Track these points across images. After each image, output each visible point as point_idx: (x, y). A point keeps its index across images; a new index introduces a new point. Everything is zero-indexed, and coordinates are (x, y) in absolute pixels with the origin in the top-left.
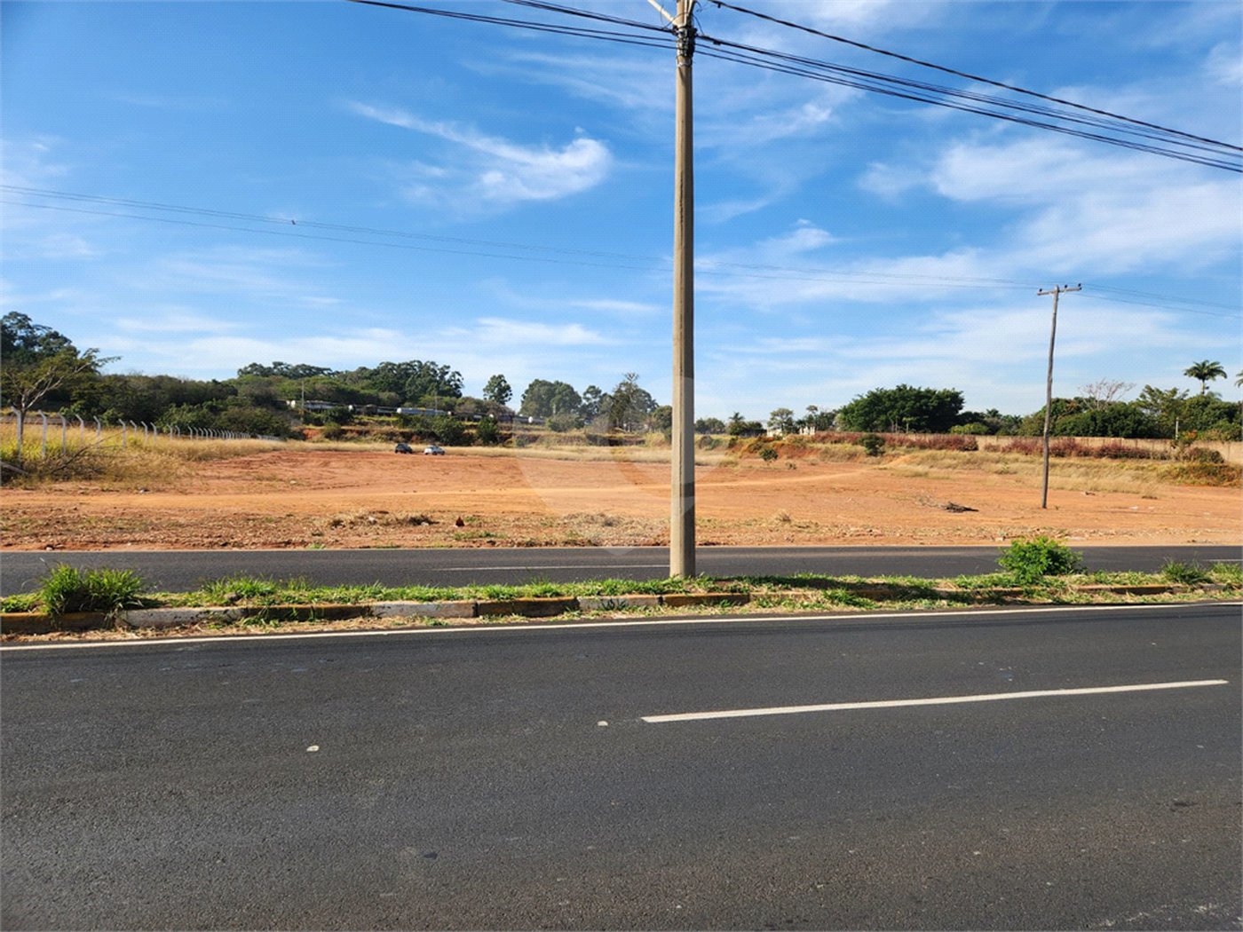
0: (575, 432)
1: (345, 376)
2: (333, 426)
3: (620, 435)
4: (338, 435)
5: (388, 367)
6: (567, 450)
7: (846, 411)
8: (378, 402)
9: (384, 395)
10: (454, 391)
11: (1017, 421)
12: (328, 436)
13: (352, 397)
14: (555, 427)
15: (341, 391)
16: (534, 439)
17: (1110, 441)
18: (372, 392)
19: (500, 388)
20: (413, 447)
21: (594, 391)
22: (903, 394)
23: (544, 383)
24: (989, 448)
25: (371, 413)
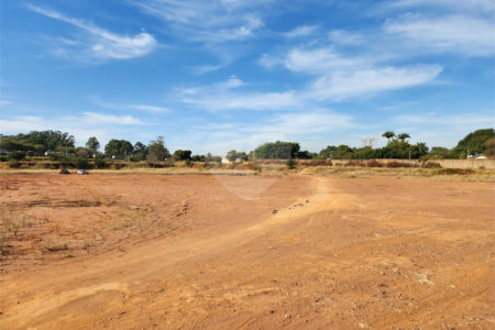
0: (142, 162)
1: (12, 137)
2: (15, 161)
3: (162, 163)
4: (17, 166)
5: (35, 134)
6: (142, 170)
7: (257, 151)
8: (33, 149)
9: (37, 146)
10: (71, 144)
11: (315, 155)
12: (12, 166)
13: (19, 147)
14: (132, 160)
15: (12, 144)
16: (123, 166)
17: (392, 161)
18: (30, 145)
19: (94, 143)
20: (70, 171)
21: (139, 144)
22: (279, 145)
23: (116, 141)
24: (337, 164)
25: (31, 155)
